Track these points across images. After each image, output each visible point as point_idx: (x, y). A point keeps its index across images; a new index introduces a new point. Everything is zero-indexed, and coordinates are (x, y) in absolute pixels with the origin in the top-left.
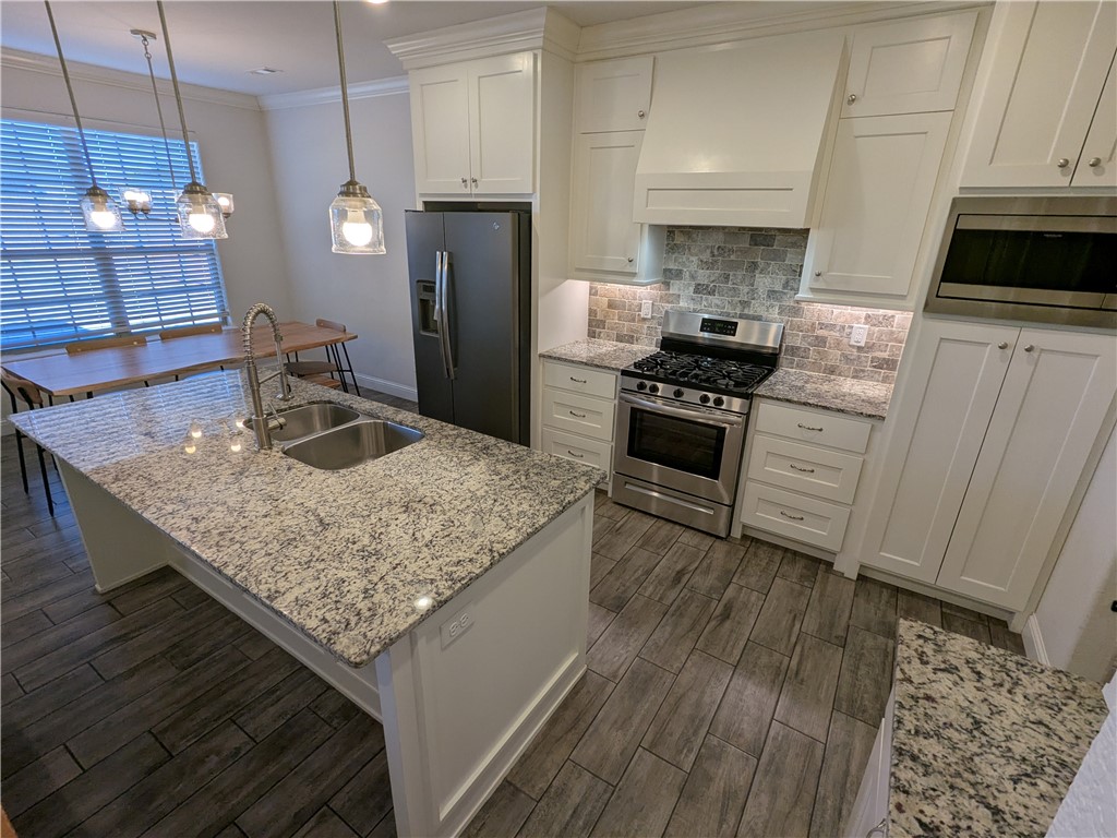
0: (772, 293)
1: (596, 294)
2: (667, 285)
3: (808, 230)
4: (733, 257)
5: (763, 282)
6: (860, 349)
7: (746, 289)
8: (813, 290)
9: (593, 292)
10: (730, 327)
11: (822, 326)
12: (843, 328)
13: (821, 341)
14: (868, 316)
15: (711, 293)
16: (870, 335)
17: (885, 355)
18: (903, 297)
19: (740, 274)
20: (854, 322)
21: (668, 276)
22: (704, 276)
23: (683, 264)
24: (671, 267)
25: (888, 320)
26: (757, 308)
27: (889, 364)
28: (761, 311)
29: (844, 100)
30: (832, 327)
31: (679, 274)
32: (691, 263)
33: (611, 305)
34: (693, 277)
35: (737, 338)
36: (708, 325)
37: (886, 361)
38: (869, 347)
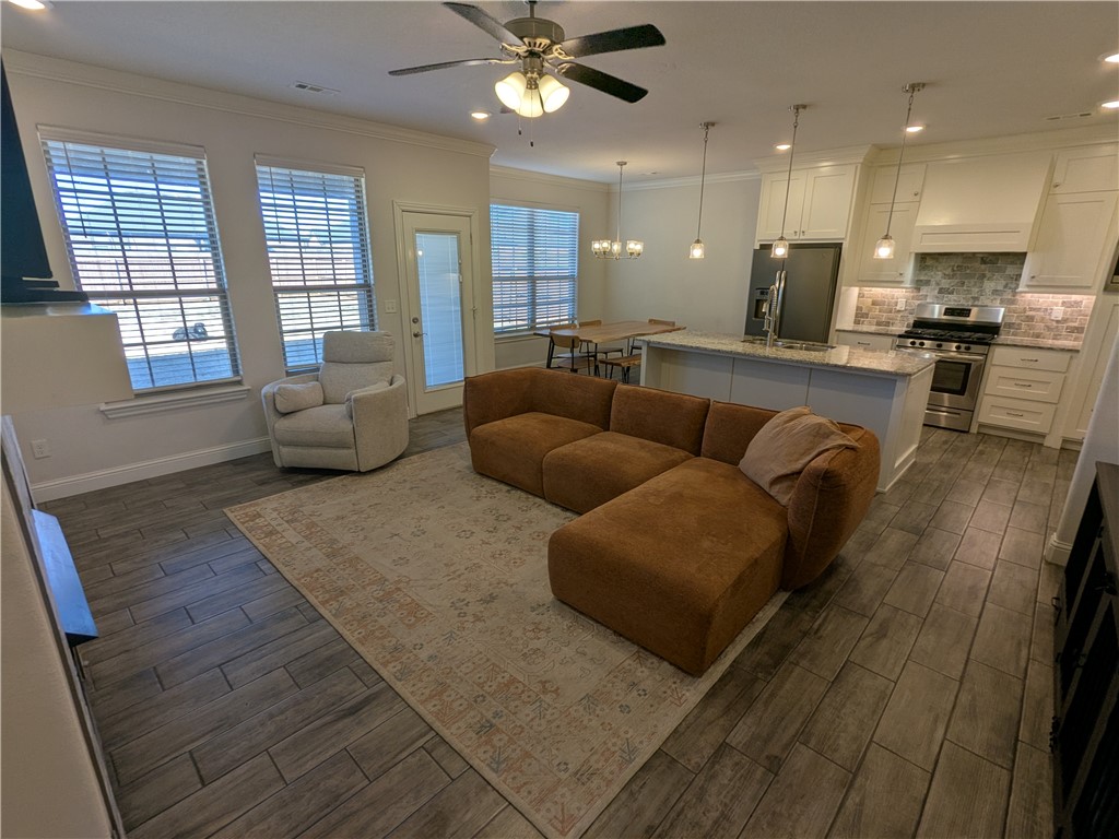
0: (995, 292)
1: (863, 297)
2: (918, 289)
3: (1025, 254)
4: (968, 271)
5: (989, 285)
6: (1058, 322)
7: (977, 290)
8: (1028, 286)
9: (861, 296)
10: (966, 312)
11: (1031, 309)
12: (1046, 310)
13: (1031, 318)
14: (1064, 302)
15: (952, 293)
16: (1065, 313)
17: (1076, 324)
18: (1089, 287)
19: (972, 281)
20: (1054, 304)
21: (918, 284)
22: (945, 283)
23: (932, 276)
24: (922, 278)
25: (1077, 303)
26: (984, 300)
27: (1079, 330)
28: (987, 302)
29: (1051, 186)
30: (1038, 310)
31: (927, 283)
32: (937, 276)
33: (874, 303)
34: (938, 284)
35: (972, 318)
36: (949, 312)
37: (1077, 328)
38: (1065, 320)
